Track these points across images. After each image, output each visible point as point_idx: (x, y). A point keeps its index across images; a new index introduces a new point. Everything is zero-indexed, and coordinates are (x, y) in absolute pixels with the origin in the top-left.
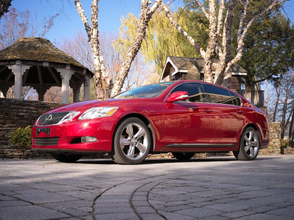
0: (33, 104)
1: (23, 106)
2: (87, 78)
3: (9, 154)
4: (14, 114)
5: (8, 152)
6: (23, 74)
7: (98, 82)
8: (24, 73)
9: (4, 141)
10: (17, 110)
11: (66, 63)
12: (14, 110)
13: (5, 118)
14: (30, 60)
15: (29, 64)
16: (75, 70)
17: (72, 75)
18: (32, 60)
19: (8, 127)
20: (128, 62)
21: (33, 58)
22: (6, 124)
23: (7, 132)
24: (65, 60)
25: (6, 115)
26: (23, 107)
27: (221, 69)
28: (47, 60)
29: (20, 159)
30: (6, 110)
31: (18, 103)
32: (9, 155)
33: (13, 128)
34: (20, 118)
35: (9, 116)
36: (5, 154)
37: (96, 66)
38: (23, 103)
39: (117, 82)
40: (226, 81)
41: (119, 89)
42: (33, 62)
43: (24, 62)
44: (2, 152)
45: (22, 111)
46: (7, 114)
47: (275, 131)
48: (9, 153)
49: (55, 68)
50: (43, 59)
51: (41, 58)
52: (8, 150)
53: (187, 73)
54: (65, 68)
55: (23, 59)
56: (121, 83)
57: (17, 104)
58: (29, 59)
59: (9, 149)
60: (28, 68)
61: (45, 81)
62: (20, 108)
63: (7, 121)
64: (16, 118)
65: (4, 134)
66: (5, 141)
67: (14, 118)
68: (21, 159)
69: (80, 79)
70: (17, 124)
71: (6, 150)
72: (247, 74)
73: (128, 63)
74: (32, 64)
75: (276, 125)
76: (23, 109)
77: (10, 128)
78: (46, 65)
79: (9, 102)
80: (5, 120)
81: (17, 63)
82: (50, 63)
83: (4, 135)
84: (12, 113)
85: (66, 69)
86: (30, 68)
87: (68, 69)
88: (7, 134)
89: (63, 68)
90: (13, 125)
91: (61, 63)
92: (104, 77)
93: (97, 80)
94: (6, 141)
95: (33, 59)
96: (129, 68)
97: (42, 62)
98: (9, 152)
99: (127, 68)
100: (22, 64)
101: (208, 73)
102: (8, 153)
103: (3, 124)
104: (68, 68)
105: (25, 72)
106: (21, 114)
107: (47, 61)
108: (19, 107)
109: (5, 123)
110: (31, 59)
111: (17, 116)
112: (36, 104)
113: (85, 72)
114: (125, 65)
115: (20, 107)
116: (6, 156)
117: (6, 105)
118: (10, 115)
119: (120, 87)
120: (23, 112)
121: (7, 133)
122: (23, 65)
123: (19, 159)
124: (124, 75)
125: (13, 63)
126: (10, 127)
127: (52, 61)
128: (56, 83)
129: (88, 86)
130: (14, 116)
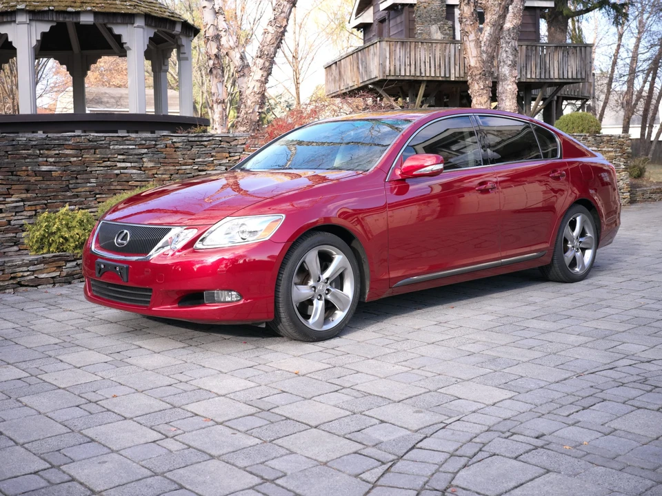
0: (70, 143)
1: (47, 149)
2: (184, 40)
3: (28, 278)
4: (28, 171)
5: (26, 274)
6: (34, 43)
7: (214, 64)
8: (37, 41)
9: (12, 235)
10: (35, 160)
11: (135, 11)
12: (28, 160)
13: (10, 182)
14: (50, 10)
15: (47, 19)
16: (155, 27)
17: (150, 38)
18: (53, 10)
19: (17, 202)
20: (282, 12)
21: (55, 4)
22: (12, 195)
23: (16, 212)
24: (130, 5)
25: (10, 174)
26: (46, 152)
27: (498, 9)
28: (89, 8)
29: (54, 286)
30: (8, 163)
31: (34, 143)
32: (28, 281)
33: (29, 203)
34: (43, 177)
35: (16, 175)
36: (18, 280)
37: (208, 26)
38: (47, 142)
39: (257, 62)
40: (510, 36)
41: (263, 78)
42: (56, 15)
43: (36, 15)
44: (12, 275)
45: (47, 161)
46: (12, 172)
47: (620, 154)
48: (28, 275)
49: (109, 26)
50: (80, 7)
51: (75, 5)
52: (25, 269)
53: (415, 4)
54: (133, 24)
55: (32, 8)
56: (267, 64)
57: (33, 146)
58: (47, 9)
59: (28, 267)
60: (46, 28)
61: (85, 45)
62: (40, 154)
63: (14, 187)
64: (34, 179)
65: (8, 219)
66: (14, 235)
67: (29, 178)
68: (57, 285)
69: (167, 41)
70: (37, 192)
71: (21, 269)
72: (555, 4)
73: (283, 15)
74: (55, 19)
75: (622, 140)
76: (48, 157)
77: (22, 204)
78: (87, 19)
79: (14, 143)
80: (9, 187)
81: (22, 18)
82: (96, 14)
83: (9, 221)
84: (24, 168)
85: (135, 25)
86: (51, 28)
87: (138, 27)
88: (16, 218)
89: (127, 24)
90: (29, 195)
91: (122, 14)
92: (227, 48)
93: (210, 59)
94: (16, 233)
95: (56, 9)
96: (286, 26)
97: (78, 13)
98: (29, 273)
99: (280, 27)
100: (30, 20)
101: (468, 23)
102: (25, 276)
103: (5, 196)
104: (140, 22)
105: (39, 38)
106: (44, 168)
107: (90, 11)
108: (38, 152)
109: (9, 194)
110: (51, 8)
111: (36, 173)
112: (75, 141)
113: (178, 29)
114: (275, 19)
115: (41, 151)
116: (23, 283)
117: (7, 152)
118: (19, 173)
119: (265, 74)
120: (47, 162)
121: (16, 215)
122: (34, 24)
123: (51, 285)
124: (275, 45)
125: (9, 19)
126: (23, 200)
127: (100, 10)
128: (110, 48)
129: (187, 59)
130: (28, 175)
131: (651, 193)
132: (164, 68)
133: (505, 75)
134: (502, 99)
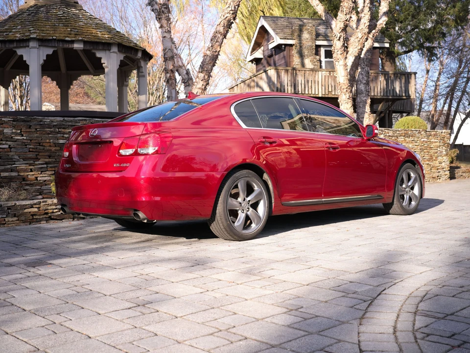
0: (79, 124)
1: (64, 128)
2: (142, 63)
3: (56, 214)
4: (50, 143)
5: (55, 211)
6: (42, 62)
7: (170, 76)
8: (44, 60)
9: (38, 187)
10: (55, 136)
11: (111, 41)
12: (51, 136)
13: (38, 150)
14: (53, 39)
15: (51, 45)
16: (124, 53)
17: (121, 61)
18: (55, 39)
19: (42, 164)
20: (217, 42)
21: (57, 35)
22: (39, 159)
23: (42, 172)
24: (108, 37)
25: (38, 144)
26: (63, 130)
27: (358, 44)
28: (80, 38)
29: (74, 220)
30: (37, 137)
31: (55, 124)
32: (56, 216)
33: (50, 165)
34: (60, 148)
35: (42, 146)
36: (49, 214)
37: (167, 50)
38: (64, 123)
39: (199, 75)
40: (365, 63)
41: (204, 87)
42: (57, 43)
43: (43, 42)
44: (46, 211)
45: (63, 136)
46: (39, 143)
47: (442, 144)
48: (56, 212)
49: (93, 51)
50: (74, 37)
51: (71, 36)
52: (54, 207)
53: (294, 45)
54: (110, 50)
55: (41, 37)
56: (206, 77)
57: (54, 126)
58: (51, 38)
59: (56, 206)
60: (50, 51)
62: (59, 131)
63: (40, 154)
64: (54, 148)
65: (36, 176)
66: (40, 187)
67: (51, 148)
68: (75, 219)
69: (129, 65)
70: (56, 157)
71: (52, 207)
72: (390, 45)
73: (217, 43)
74: (56, 45)
75: (444, 134)
76: (64, 133)
77: (45, 166)
78: (78, 46)
79: (42, 123)
80: (37, 153)
81: (32, 44)
82: (85, 43)
83: (37, 178)
84: (48, 141)
85: (111, 51)
86: (54, 51)
87: (114, 52)
88: (41, 175)
89: (106, 50)
90: (50, 160)
91: (103, 42)
92: (177, 67)
93: (168, 73)
94: (41, 186)
95: (58, 38)
96: (219, 51)
97: (72, 42)
98: (57, 210)
99: (216, 52)
100: (39, 46)
101: (339, 53)
102: (54, 212)
103: (35, 160)
104: (115, 49)
105: (45, 59)
106: (61, 141)
107: (81, 41)
108: (57, 130)
109: (37, 159)
110: (54, 37)
111: (56, 145)
112: (83, 123)
113: (140, 55)
114: (212, 46)
115: (60, 130)
116: (52, 217)
117: (36, 129)
118: (44, 144)
119: (205, 84)
120: (63, 138)
121: (41, 174)
122: (42, 48)
123: (72, 220)
124: (212, 64)
125: (25, 45)
126: (46, 163)
127: (88, 40)
128: (88, 70)
129: (144, 76)
130: (50, 146)
131: (462, 172)
132: (125, 83)
133: (362, 90)
134: (360, 107)
